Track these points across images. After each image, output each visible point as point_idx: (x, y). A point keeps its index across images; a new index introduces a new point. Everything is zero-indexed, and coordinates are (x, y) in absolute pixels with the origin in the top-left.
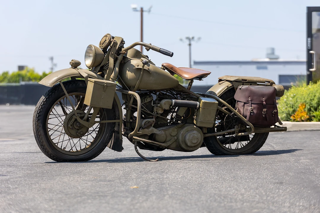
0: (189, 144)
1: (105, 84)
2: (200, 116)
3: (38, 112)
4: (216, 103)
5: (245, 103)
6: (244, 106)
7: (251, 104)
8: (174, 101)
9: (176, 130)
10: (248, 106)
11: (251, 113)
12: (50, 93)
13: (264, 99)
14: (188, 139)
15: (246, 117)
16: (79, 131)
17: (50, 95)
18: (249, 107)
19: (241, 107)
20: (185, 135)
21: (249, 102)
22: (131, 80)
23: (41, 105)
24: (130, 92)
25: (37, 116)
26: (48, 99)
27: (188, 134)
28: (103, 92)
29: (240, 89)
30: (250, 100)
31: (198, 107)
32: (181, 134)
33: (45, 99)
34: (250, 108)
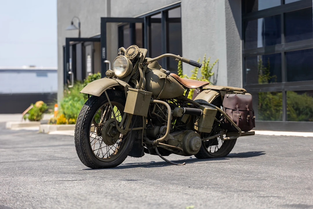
0: (194, 148)
1: (145, 94)
2: (203, 122)
3: (84, 121)
4: (216, 110)
5: (233, 110)
6: (232, 113)
7: (239, 110)
8: (185, 108)
9: (182, 135)
10: (236, 112)
11: (240, 118)
12: (93, 102)
13: (247, 106)
14: (193, 144)
15: (236, 123)
16: (113, 138)
17: (94, 104)
18: (238, 113)
19: (230, 114)
20: (189, 140)
21: (237, 109)
22: (155, 89)
23: (86, 114)
24: (155, 101)
25: (83, 124)
26: (92, 108)
27: (193, 139)
28: (143, 101)
29: (227, 97)
30: (237, 107)
31: (202, 114)
32: (186, 140)
33: (90, 108)
34: (238, 115)
